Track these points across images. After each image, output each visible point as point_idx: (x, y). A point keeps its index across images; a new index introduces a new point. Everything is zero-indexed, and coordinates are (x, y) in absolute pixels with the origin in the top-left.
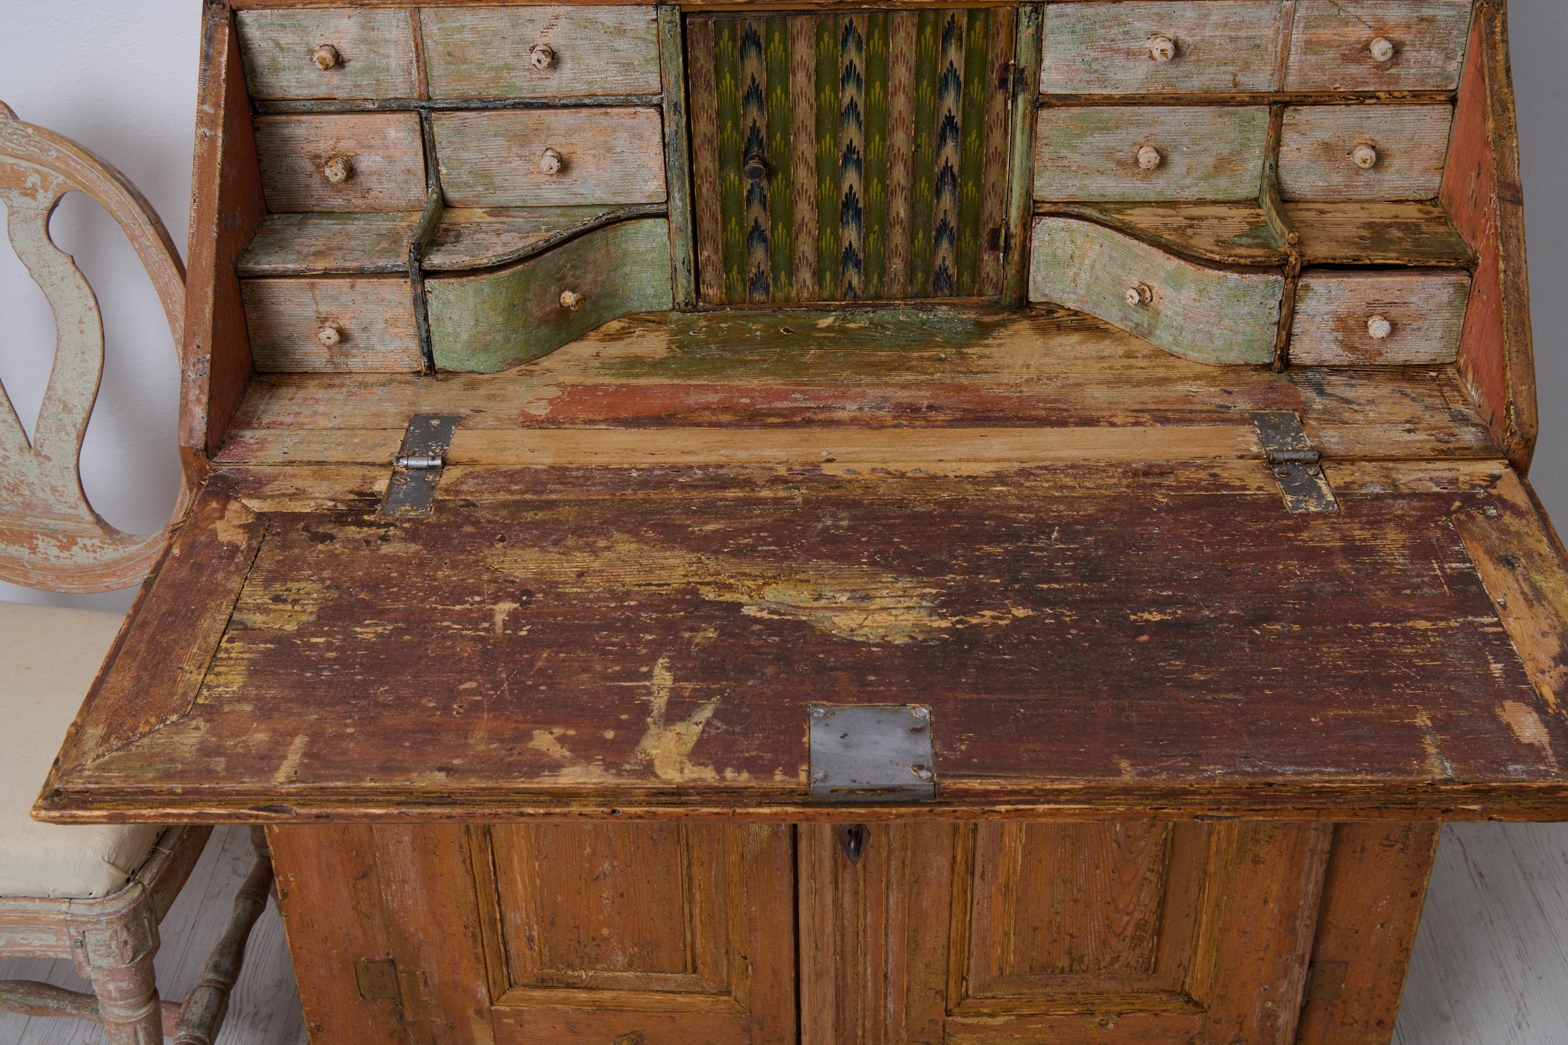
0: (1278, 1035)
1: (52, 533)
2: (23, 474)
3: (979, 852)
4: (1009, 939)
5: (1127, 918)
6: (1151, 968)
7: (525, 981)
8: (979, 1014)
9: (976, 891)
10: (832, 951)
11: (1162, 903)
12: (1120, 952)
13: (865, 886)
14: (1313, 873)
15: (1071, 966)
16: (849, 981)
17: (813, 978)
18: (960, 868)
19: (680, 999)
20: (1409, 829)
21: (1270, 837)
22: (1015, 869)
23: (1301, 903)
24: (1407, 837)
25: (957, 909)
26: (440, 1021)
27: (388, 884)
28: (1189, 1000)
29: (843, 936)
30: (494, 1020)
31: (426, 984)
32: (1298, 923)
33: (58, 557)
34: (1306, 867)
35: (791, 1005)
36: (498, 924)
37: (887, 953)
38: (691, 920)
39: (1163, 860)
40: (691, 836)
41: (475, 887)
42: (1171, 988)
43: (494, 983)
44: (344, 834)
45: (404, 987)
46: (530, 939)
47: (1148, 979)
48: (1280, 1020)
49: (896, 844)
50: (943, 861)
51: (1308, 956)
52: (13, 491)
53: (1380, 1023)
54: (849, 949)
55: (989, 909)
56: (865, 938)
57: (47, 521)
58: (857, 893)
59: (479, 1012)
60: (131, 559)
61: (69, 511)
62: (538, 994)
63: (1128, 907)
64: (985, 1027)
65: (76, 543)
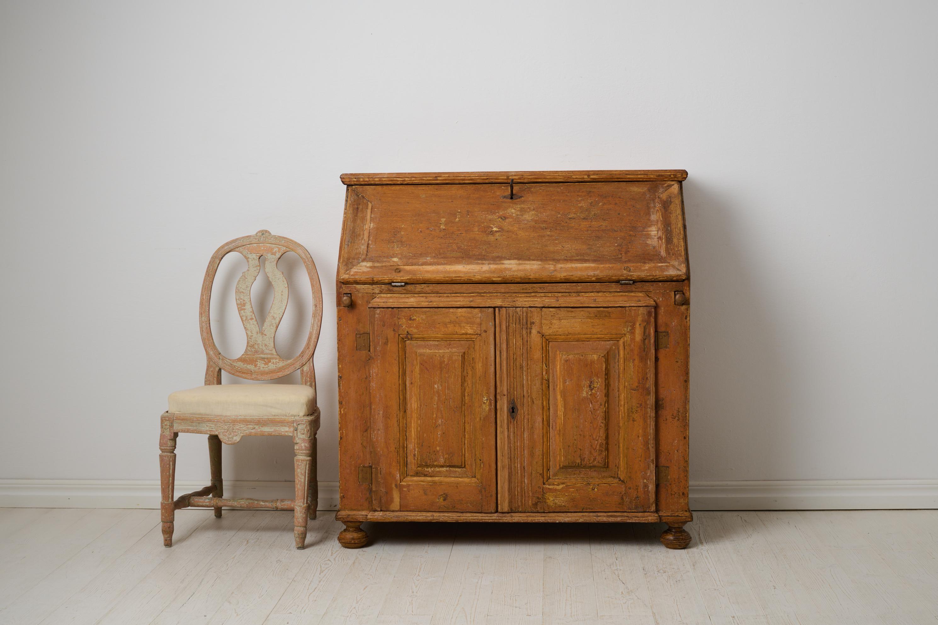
0: (650, 495)
1: (263, 359)
2: (256, 341)
3: (551, 418)
4: (561, 451)
5: (596, 442)
6: (606, 466)
7: (411, 474)
8: (554, 484)
9: (551, 434)
10: (507, 457)
11: (607, 437)
12: (596, 456)
13: (517, 430)
14: (651, 425)
15: (581, 462)
16: (513, 470)
17: (501, 469)
18: (545, 423)
19: (460, 479)
20: (679, 412)
21: (637, 411)
22: (561, 422)
23: (649, 438)
24: (678, 414)
25: (545, 440)
26: (383, 490)
27: (374, 431)
28: (620, 480)
29: (510, 450)
30: (400, 488)
31: (381, 473)
32: (649, 445)
33: (264, 367)
34: (649, 423)
35: (494, 480)
36: (405, 448)
37: (524, 458)
38: (464, 445)
39: (605, 419)
40: (465, 412)
41: (400, 432)
42: (614, 476)
43: (402, 474)
44: (362, 414)
45: (373, 475)
46: (414, 455)
47: (606, 471)
48: (650, 488)
49: (526, 413)
50: (539, 419)
51: (654, 460)
52: (252, 347)
53: (683, 494)
54: (512, 456)
55: (555, 440)
56: (517, 452)
57: (262, 356)
58: (514, 433)
59: (396, 486)
60: (288, 365)
61: (269, 352)
62: (415, 478)
63: (596, 437)
64: (556, 490)
65: (270, 362)
